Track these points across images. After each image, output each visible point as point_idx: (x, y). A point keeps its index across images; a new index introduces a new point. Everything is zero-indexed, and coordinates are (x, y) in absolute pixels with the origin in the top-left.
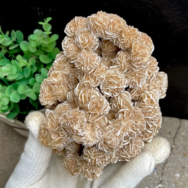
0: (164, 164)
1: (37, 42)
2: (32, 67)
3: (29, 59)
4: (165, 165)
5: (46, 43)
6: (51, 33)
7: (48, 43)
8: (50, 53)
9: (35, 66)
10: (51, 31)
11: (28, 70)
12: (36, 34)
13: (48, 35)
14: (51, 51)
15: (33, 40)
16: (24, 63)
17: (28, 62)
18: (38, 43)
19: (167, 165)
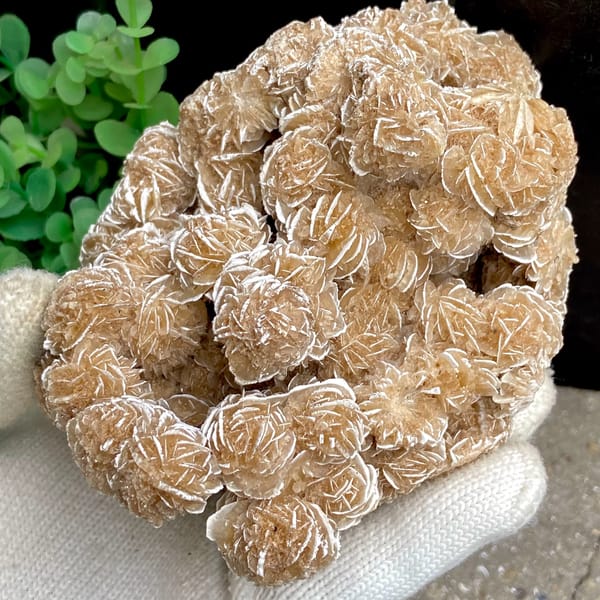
0: (578, 581)
1: (90, 64)
2: (59, 167)
3: (48, 134)
4: (581, 583)
5: (124, 71)
6: (150, 31)
7: (135, 71)
8: (138, 112)
9: (75, 165)
10: (148, 24)
11: (44, 182)
12: (89, 32)
13: (135, 39)
14: (146, 107)
15: (75, 55)
16: (31, 150)
17: (44, 144)
18: (92, 68)
19: (591, 584)
